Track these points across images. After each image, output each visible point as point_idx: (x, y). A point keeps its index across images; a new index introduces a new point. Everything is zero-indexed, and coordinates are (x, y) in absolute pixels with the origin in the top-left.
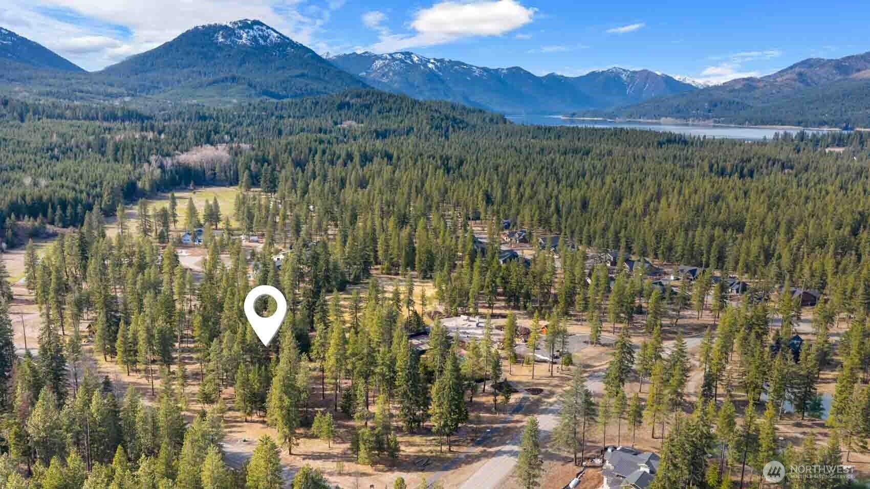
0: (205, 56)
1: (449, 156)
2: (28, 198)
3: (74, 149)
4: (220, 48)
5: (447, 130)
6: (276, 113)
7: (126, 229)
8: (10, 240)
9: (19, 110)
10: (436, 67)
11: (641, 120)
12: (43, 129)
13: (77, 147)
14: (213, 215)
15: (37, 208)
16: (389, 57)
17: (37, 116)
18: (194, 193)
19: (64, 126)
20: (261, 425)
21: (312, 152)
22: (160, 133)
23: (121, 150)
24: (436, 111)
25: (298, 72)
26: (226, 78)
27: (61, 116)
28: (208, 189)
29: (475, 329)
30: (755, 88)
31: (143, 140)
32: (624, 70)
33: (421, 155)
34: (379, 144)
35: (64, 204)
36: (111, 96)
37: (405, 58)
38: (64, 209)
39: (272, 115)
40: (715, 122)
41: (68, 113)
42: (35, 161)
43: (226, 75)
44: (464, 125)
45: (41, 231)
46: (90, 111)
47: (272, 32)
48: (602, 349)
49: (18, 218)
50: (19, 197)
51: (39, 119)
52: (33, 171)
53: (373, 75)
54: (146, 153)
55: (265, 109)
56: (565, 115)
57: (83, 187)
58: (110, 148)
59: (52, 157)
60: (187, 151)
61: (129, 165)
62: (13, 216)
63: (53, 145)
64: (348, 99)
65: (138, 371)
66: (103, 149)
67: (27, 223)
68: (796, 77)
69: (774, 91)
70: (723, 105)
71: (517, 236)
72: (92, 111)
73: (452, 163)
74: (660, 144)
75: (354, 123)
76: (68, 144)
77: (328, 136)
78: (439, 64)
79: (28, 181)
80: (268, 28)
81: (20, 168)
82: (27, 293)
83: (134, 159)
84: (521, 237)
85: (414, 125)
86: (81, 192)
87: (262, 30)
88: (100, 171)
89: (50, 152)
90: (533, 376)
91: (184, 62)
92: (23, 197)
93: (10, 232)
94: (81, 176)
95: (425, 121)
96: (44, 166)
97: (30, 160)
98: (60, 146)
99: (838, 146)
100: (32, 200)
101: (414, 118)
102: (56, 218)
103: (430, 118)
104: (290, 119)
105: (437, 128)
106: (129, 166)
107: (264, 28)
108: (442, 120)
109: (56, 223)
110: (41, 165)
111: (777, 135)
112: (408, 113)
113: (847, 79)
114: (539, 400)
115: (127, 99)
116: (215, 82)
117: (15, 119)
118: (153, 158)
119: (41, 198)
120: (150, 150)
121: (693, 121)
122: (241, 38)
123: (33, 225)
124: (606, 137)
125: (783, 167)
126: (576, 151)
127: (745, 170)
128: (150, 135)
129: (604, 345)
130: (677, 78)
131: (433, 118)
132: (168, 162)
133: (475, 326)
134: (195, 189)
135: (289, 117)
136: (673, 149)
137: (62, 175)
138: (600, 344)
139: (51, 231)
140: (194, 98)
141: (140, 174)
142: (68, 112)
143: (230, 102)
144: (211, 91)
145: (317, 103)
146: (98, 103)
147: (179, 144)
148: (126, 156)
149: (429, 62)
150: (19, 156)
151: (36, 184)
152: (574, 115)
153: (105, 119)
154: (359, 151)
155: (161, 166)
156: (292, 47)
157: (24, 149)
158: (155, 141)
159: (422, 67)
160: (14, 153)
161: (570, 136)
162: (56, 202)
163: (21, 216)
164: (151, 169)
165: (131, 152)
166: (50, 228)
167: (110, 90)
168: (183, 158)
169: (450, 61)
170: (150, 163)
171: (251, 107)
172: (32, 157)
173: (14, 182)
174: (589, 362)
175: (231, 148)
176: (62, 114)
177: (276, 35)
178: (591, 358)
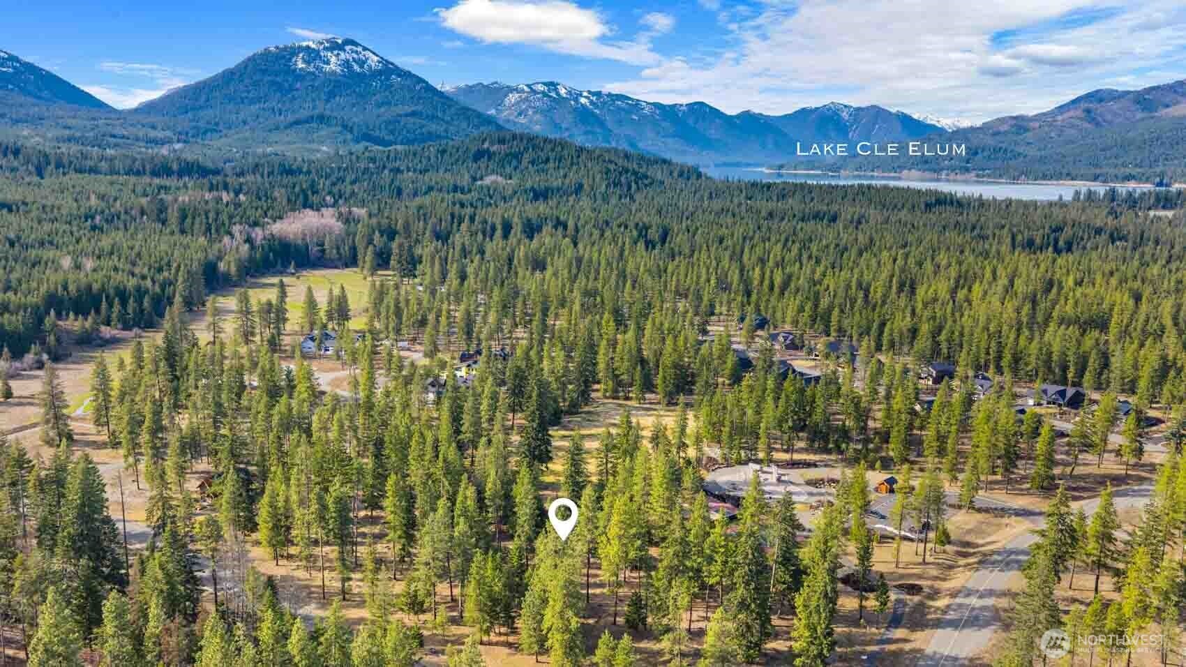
0: (279, 87)
1: (647, 224)
2: (72, 288)
3: (123, 217)
4: (300, 76)
5: (629, 188)
6: (389, 166)
7: (219, 332)
8: (53, 350)
9: (36, 162)
10: (592, 102)
11: (876, 174)
12: (74, 187)
13: (126, 212)
14: (341, 311)
15: (85, 302)
16: (526, 89)
17: (61, 170)
18: (298, 278)
19: (101, 184)
20: (506, 650)
21: (457, 219)
22: (237, 194)
23: (190, 216)
24: (611, 162)
25: (408, 109)
26: (312, 117)
27: (94, 170)
28: (317, 272)
29: (777, 485)
30: (1026, 130)
31: (217, 203)
32: (845, 106)
33: (607, 223)
34: (542, 207)
35: (123, 295)
36: (155, 142)
37: (549, 90)
38: (124, 303)
39: (384, 167)
40: (978, 176)
41: (104, 165)
42: (72, 233)
43: (311, 113)
44: (649, 180)
45: (94, 335)
46: (134, 162)
47: (371, 54)
48: (979, 517)
49: (59, 316)
50: (59, 286)
51: (64, 174)
52: (71, 248)
53: (508, 112)
54: (227, 222)
55: (373, 160)
56: (770, 167)
57: (145, 271)
58: (173, 216)
59: (94, 228)
60: (281, 218)
61: (203, 238)
62: (52, 312)
63: (93, 210)
64: (486, 145)
65: (290, 557)
66: (162, 216)
67: (74, 324)
68: (1083, 115)
69: (1053, 135)
70: (986, 154)
71: (781, 339)
72: (137, 163)
73: (654, 234)
74: (928, 206)
75: (500, 179)
76: (112, 210)
77: (469, 196)
78: (594, 98)
79: (67, 262)
80: (365, 49)
81: (51, 243)
82: (94, 431)
83: (209, 229)
84: (788, 342)
85: (585, 181)
86: (144, 278)
87: (356, 52)
88: (163, 247)
89: (89, 220)
90: (897, 563)
91: (251, 95)
92: (65, 288)
93: (52, 338)
94: (139, 255)
95: (598, 177)
96: (84, 240)
97: (64, 231)
98: (102, 212)
99: (1164, 208)
100: (78, 290)
101: (582, 172)
102: (114, 315)
103: (604, 170)
104: (410, 174)
105: (615, 185)
106: (202, 240)
107: (360, 49)
108: (621, 174)
109: (112, 323)
110: (80, 238)
111: (1077, 193)
112: (572, 164)
113: (1152, 118)
114: (921, 605)
115: (178, 146)
116: (297, 122)
117: (30, 173)
118: (236, 229)
119: (90, 287)
120: (231, 217)
121: (947, 175)
122: (328, 63)
123: (83, 327)
124: (850, 197)
125: (1113, 239)
126: (817, 216)
127: (1061, 243)
128: (225, 197)
129: (979, 510)
130: (915, 117)
131: (608, 171)
132: (258, 234)
133: (774, 480)
134: (297, 272)
135: (409, 170)
136: (949, 214)
137: (112, 253)
138: (974, 508)
139: (108, 336)
140: (270, 144)
141: (220, 251)
142: (103, 163)
143: (318, 151)
144: (291, 135)
145: (444, 151)
146: (142, 151)
147: (268, 209)
148: (197, 226)
149: (581, 95)
150: (47, 227)
151: (78, 267)
152: (781, 167)
153: (155, 173)
154: (520, 217)
155: (249, 240)
156: (399, 76)
157: (52, 216)
158: (235, 205)
159: (573, 103)
160: (39, 222)
161: (798, 196)
162: (112, 292)
163: (64, 313)
164: (235, 243)
165: (204, 221)
166: (106, 332)
167: (153, 134)
168: (277, 228)
169: (609, 95)
170: (232, 236)
171: (354, 157)
172: (66, 227)
173: (46, 264)
174: (968, 538)
175: (341, 214)
176: (96, 166)
177: (376, 58)
178: (969, 532)
